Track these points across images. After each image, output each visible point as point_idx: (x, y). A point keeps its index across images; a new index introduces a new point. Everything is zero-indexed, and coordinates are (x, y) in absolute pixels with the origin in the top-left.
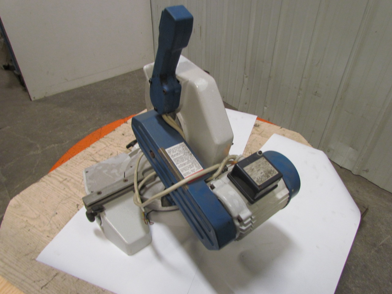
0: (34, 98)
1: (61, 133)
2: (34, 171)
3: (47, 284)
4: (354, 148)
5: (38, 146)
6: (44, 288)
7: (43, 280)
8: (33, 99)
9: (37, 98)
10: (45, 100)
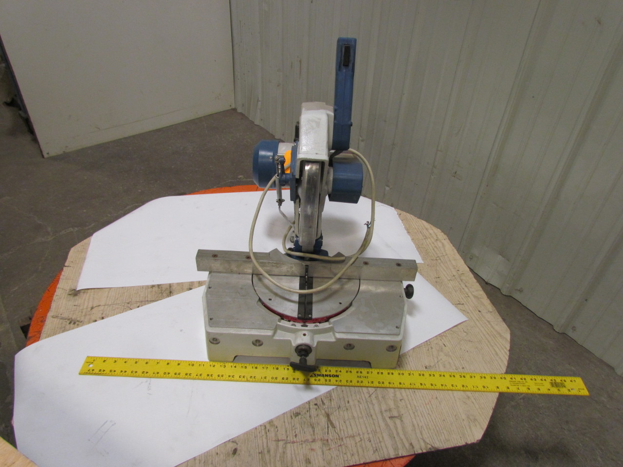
0: (48, 153)
1: (85, 211)
2: (40, 267)
4: (503, 257)
5: (49, 229)
8: (46, 156)
9: (53, 153)
10: (64, 158)
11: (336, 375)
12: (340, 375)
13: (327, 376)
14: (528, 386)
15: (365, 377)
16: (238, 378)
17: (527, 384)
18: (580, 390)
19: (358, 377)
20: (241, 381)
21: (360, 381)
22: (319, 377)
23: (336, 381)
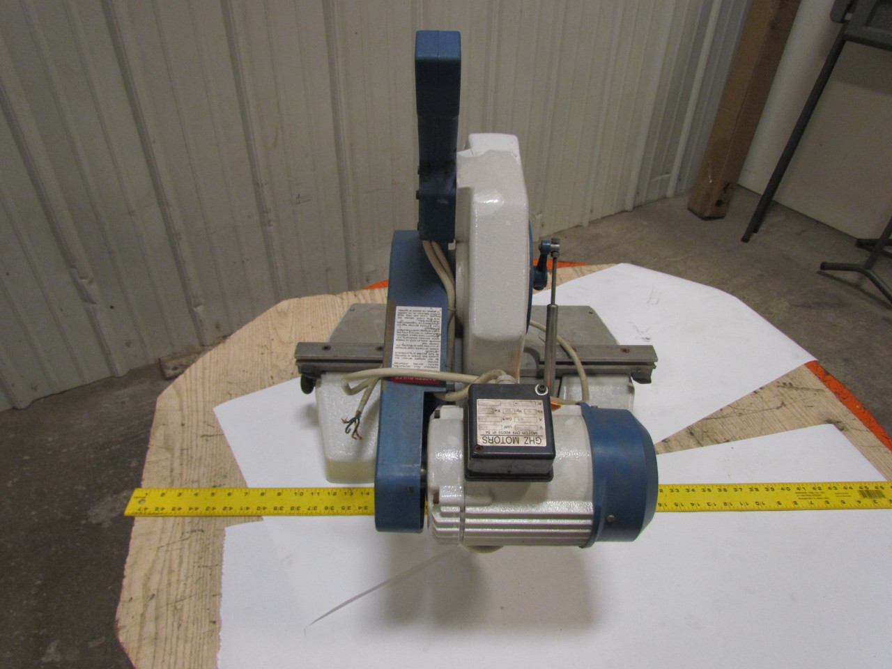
3: (211, 436)
6: (205, 438)
7: (213, 427)
14: (826, 498)
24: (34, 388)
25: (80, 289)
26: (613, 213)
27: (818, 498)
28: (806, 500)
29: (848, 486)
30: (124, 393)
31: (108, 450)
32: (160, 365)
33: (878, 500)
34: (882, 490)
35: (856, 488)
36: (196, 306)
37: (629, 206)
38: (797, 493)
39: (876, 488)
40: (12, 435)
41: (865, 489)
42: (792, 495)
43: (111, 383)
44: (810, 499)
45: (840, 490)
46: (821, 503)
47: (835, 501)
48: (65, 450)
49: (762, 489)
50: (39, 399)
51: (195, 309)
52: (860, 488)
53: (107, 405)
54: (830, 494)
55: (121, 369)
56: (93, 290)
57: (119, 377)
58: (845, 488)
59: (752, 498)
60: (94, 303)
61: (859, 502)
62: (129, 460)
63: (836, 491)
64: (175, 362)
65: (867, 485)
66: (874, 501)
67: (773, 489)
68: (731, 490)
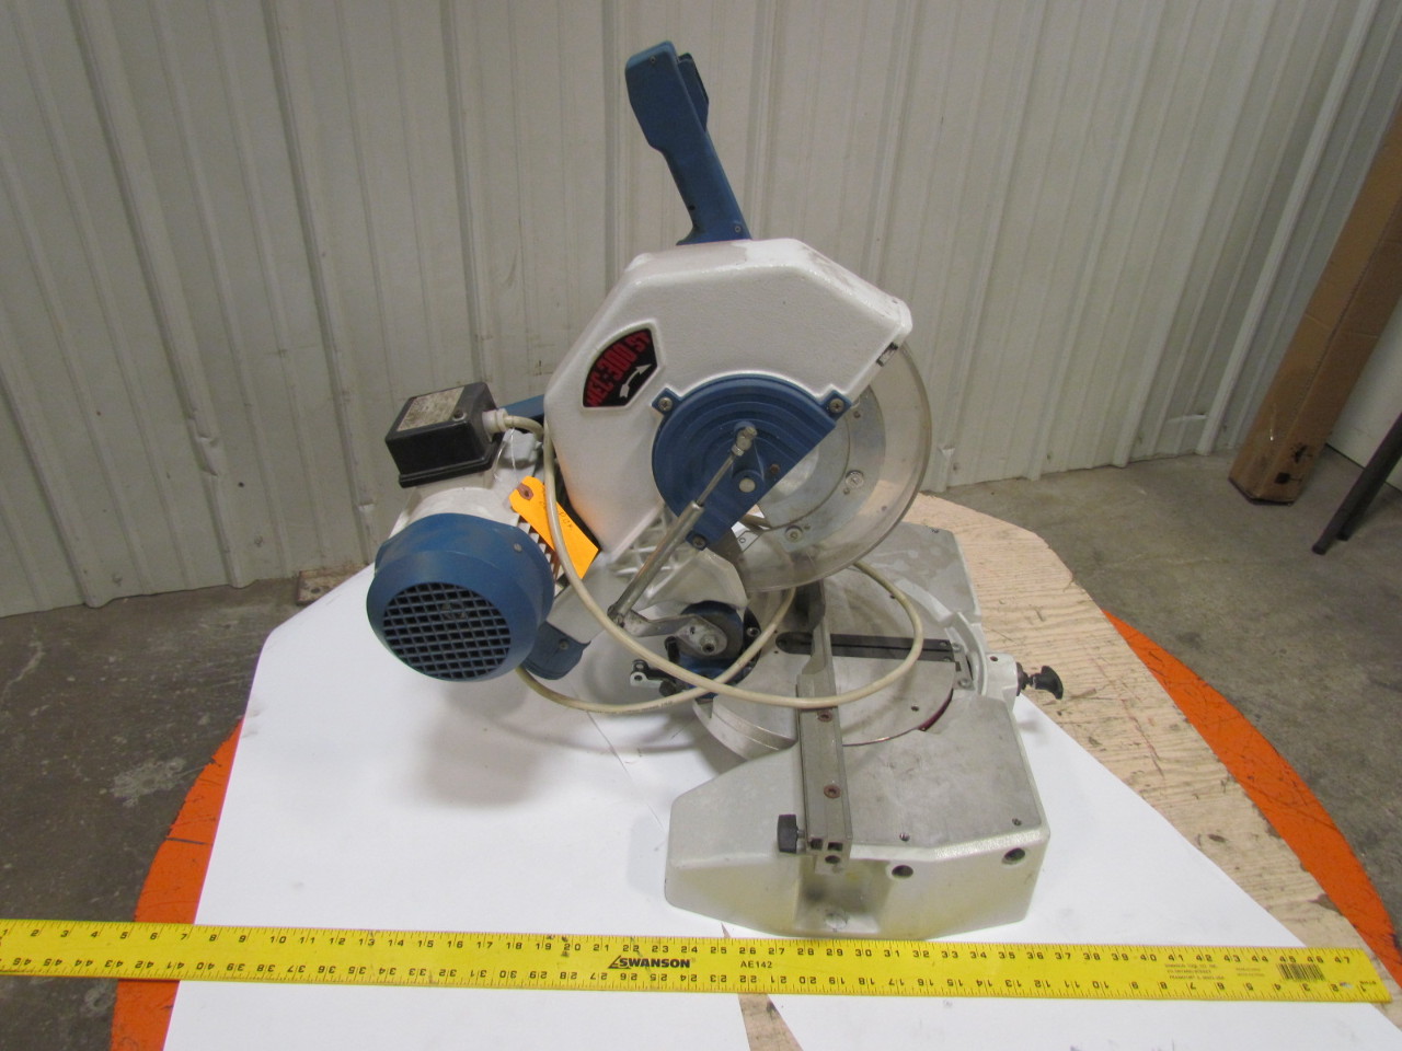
11: (683, 962)
12: (694, 960)
13: (656, 963)
14: (1219, 978)
15: (764, 965)
16: (406, 976)
17: (1215, 973)
18: (1365, 987)
19: (744, 964)
20: (414, 984)
21: (748, 978)
22: (634, 969)
23: (683, 978)
24: (118, 582)
25: (197, 450)
26: (1089, 466)
27: (1205, 978)
28: (1182, 981)
29: (1261, 955)
30: (233, 614)
31: (178, 692)
32: (298, 582)
33: (1311, 984)
34: (1320, 965)
35: (1274, 960)
36: (362, 504)
37: (1120, 459)
38: (1167, 966)
39: (1310, 959)
40: (66, 643)
41: (1289, 962)
42: (1159, 970)
43: (223, 595)
44: (1190, 977)
45: (1246, 962)
46: (1210, 986)
47: (1234, 983)
48: (124, 680)
49: (1106, 957)
50: (123, 598)
51: (360, 508)
52: (1282, 959)
53: (204, 626)
54: (1227, 970)
55: (242, 578)
56: (216, 455)
57: (237, 589)
58: (1254, 959)
59: (1085, 972)
60: (214, 474)
61: (1278, 987)
62: (200, 713)
63: (1238, 965)
64: (320, 581)
65: (1294, 955)
66: (1305, 987)
67: (1126, 957)
68: (1050, 956)
